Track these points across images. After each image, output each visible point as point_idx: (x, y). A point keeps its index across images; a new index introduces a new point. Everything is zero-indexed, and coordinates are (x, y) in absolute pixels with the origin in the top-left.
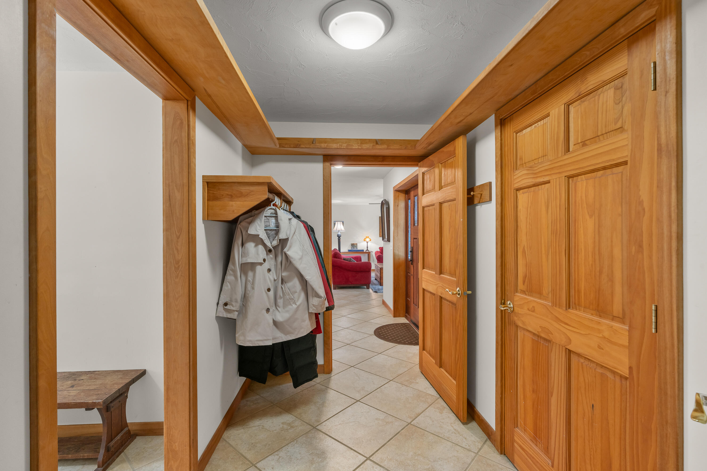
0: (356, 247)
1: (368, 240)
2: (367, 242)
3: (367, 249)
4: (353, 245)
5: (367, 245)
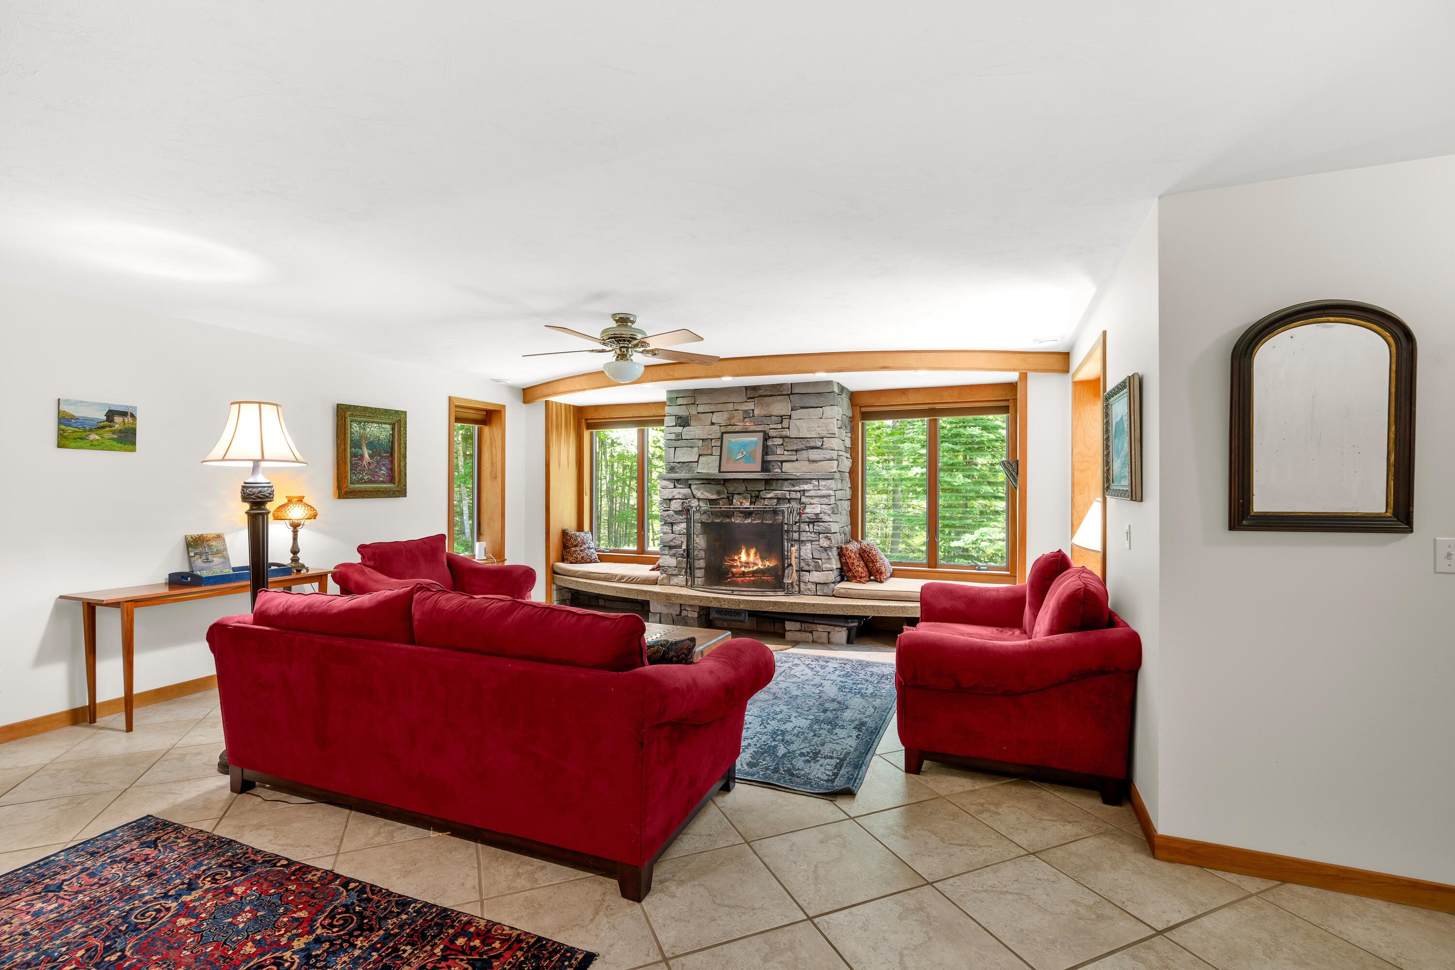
0: (222, 552)
2: (295, 526)
3: (295, 560)
4: (195, 544)
5: (295, 539)
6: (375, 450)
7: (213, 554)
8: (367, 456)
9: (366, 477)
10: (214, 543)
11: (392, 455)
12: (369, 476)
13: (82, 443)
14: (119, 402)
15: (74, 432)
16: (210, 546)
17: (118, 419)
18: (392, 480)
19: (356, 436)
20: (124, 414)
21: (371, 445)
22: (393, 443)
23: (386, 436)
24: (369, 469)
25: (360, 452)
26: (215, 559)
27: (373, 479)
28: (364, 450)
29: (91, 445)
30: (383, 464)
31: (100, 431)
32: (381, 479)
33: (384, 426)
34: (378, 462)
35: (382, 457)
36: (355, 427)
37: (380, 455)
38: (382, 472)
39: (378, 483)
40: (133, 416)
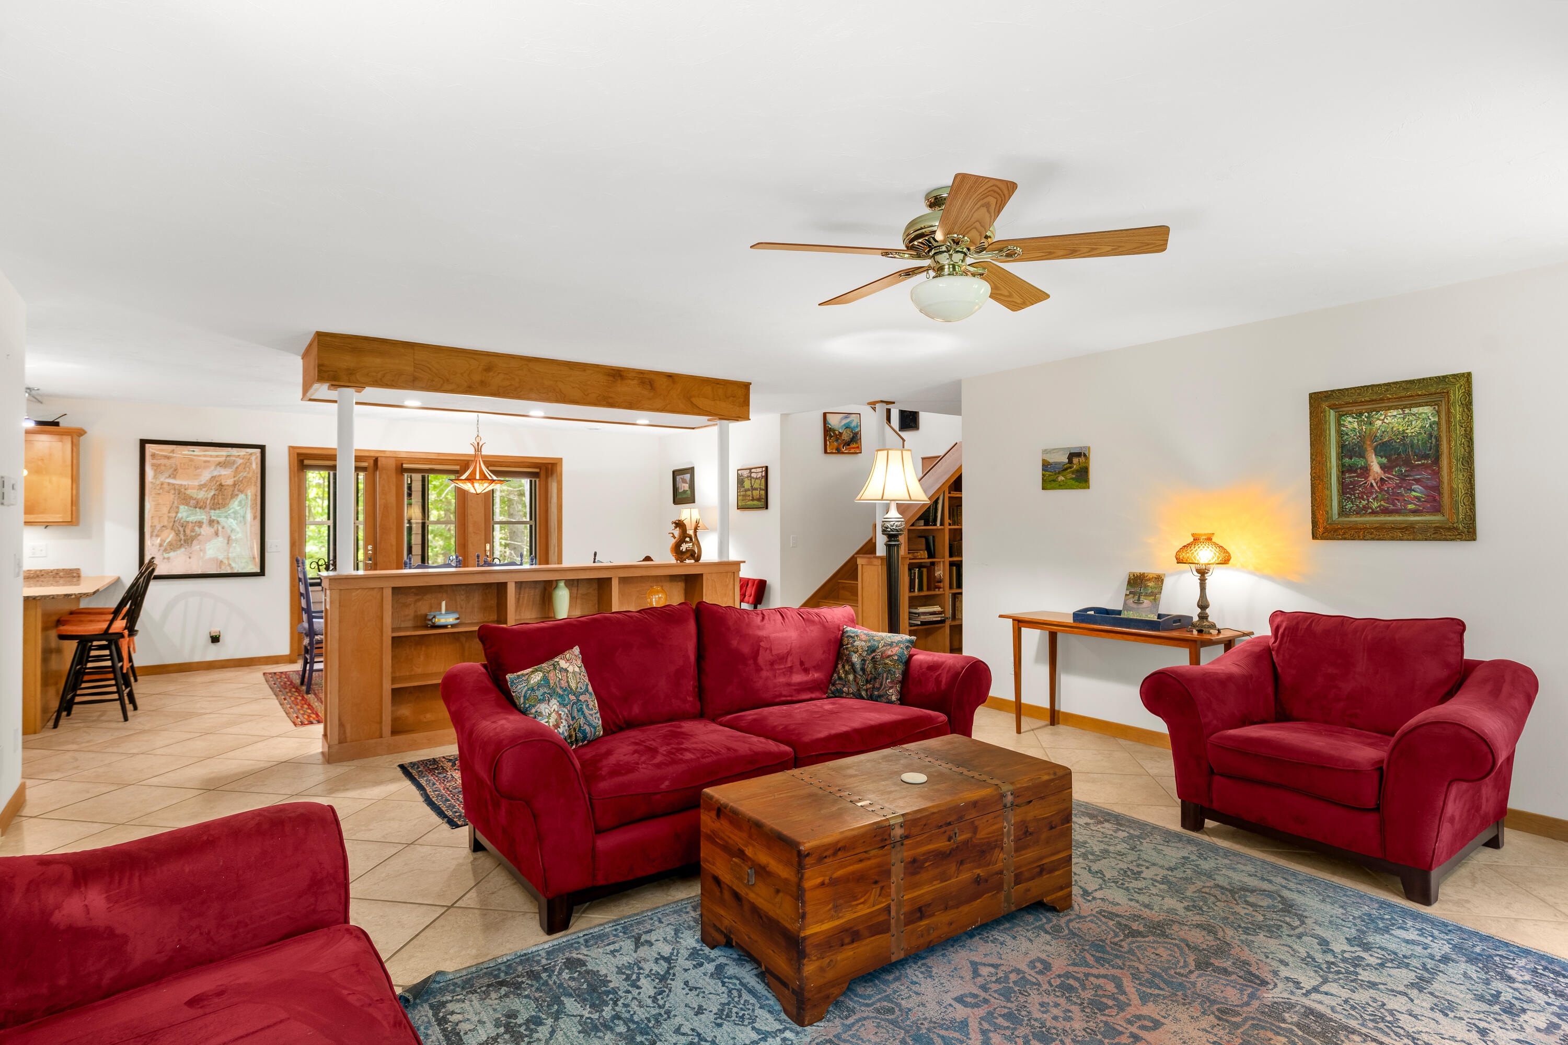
0: (1155, 595)
1: (1204, 555)
2: (1203, 573)
3: (1203, 617)
4: (1136, 582)
5: (1203, 586)
6: (1394, 457)
7: (1147, 595)
8: (1376, 468)
9: (1375, 505)
10: (1151, 584)
11: (1437, 460)
12: (1382, 503)
13: (1054, 484)
14: (1075, 443)
15: (1050, 475)
16: (1146, 587)
17: (1075, 460)
18: (1437, 510)
19: (1352, 438)
20: (1078, 455)
21: (1384, 448)
22: (1438, 439)
23: (1422, 427)
24: (1381, 490)
25: (1361, 463)
26: (1145, 601)
27: (1392, 507)
28: (1369, 459)
29: (1060, 486)
30: (1414, 480)
31: (1065, 473)
32: (1410, 507)
33: (1414, 410)
34: (1403, 477)
35: (1413, 467)
36: (1351, 423)
37: (1407, 463)
38: (1414, 493)
39: (1405, 514)
40: (1085, 455)
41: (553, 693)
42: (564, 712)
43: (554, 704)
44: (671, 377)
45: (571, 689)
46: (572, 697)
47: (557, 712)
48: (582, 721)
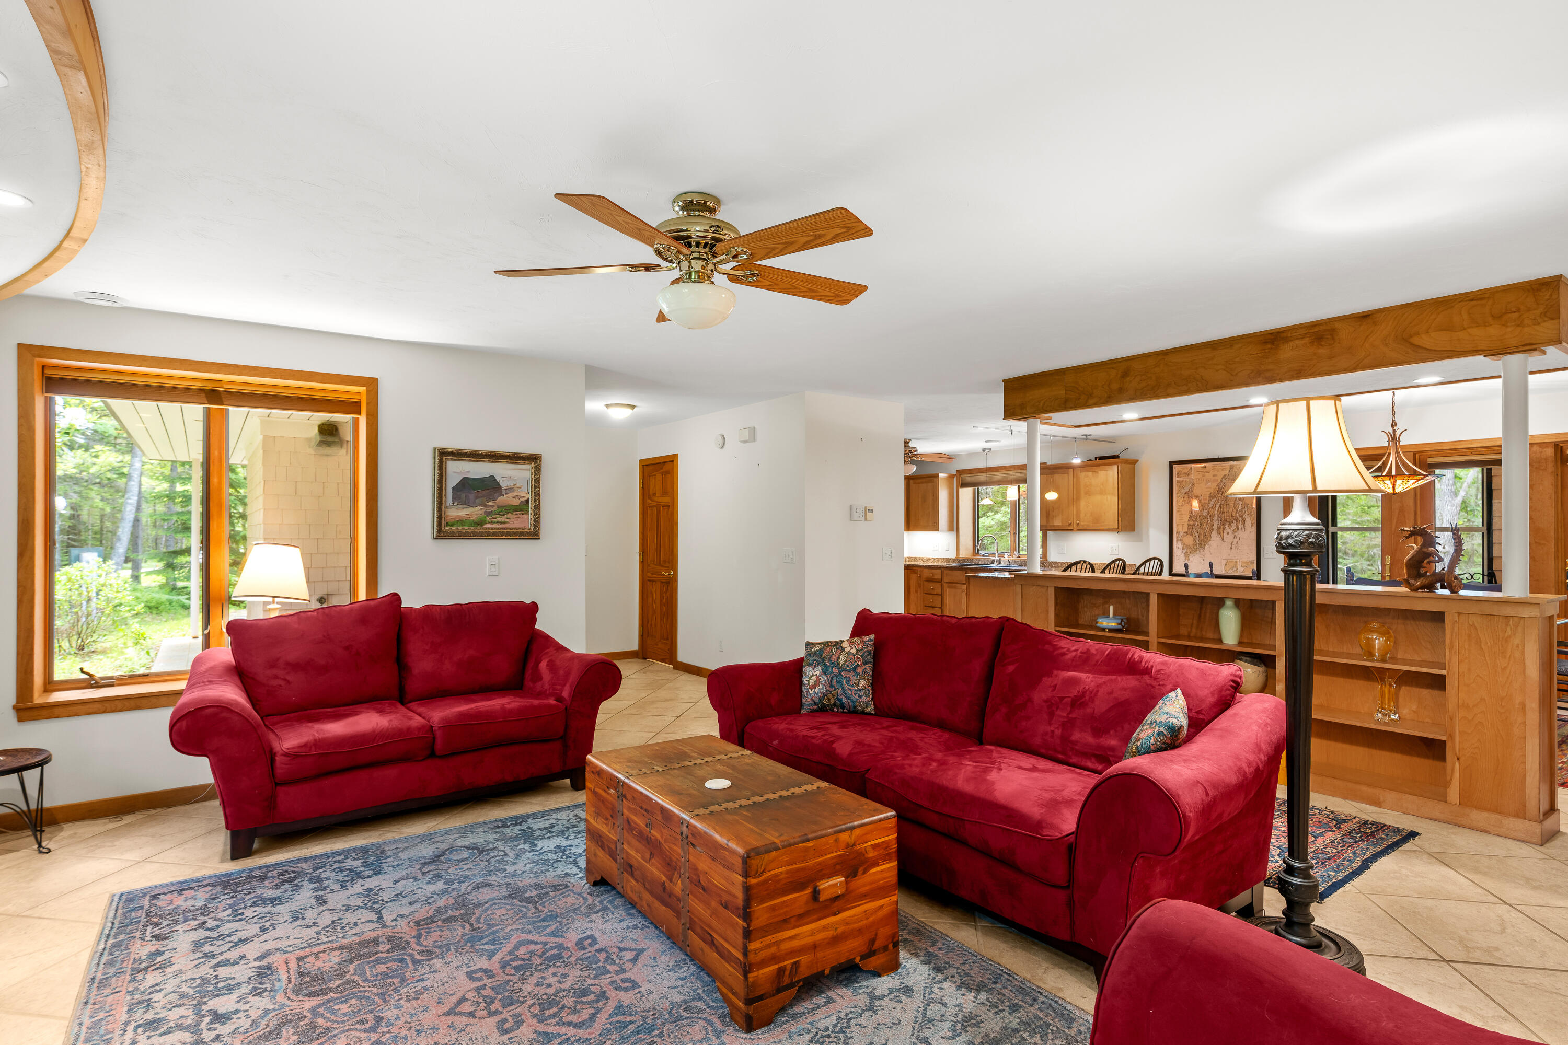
41: (821, 662)
42: (823, 679)
43: (818, 670)
44: (1365, 317)
45: (839, 664)
46: (836, 671)
47: (817, 677)
48: (840, 691)
